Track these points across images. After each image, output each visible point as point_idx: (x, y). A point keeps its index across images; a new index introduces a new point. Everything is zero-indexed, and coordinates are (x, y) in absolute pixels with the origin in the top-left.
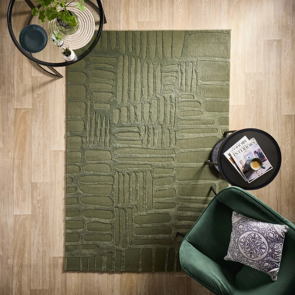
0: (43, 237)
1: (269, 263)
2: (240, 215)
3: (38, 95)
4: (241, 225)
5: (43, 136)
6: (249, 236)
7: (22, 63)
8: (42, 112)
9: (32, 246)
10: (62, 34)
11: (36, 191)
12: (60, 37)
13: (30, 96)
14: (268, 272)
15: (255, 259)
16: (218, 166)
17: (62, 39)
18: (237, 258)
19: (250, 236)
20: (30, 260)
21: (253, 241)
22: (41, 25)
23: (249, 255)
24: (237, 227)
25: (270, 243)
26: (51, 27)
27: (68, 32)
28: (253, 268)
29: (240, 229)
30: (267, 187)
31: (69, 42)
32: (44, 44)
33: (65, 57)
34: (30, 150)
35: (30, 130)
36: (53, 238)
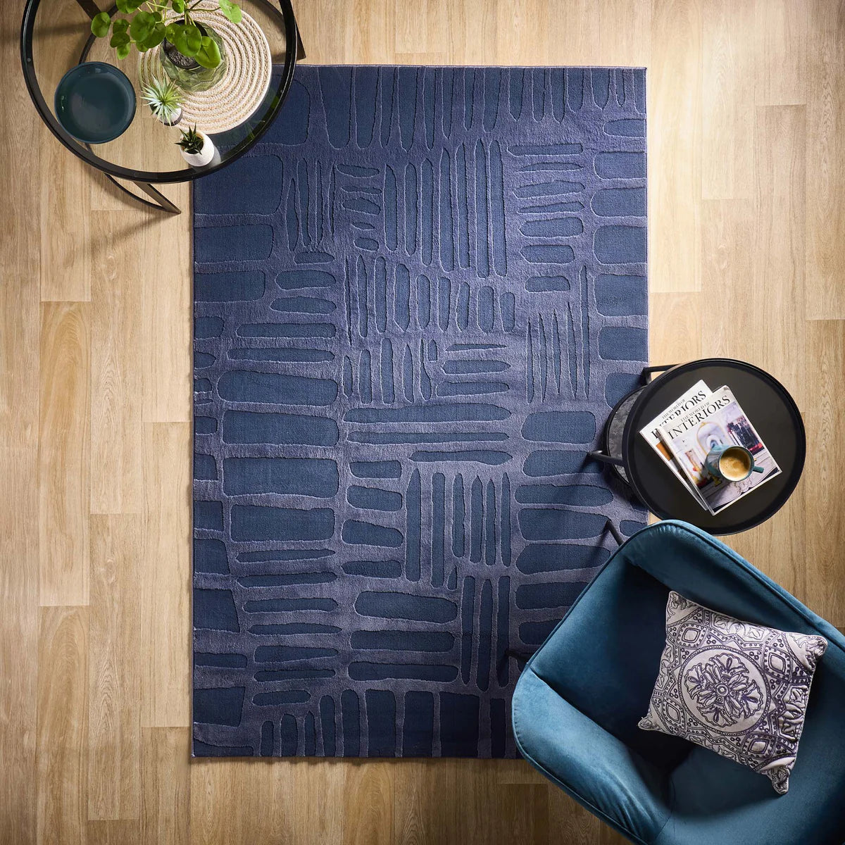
0: (123, 670)
1: (767, 742)
2: (690, 603)
3: (110, 263)
4: (690, 629)
5: (123, 381)
6: (714, 662)
7: (64, 172)
8: (121, 312)
9: (91, 697)
10: (179, 89)
11: (104, 540)
12: (172, 98)
13: (86, 267)
14: (764, 768)
15: (727, 729)
16: (623, 468)
17: (178, 104)
18: (676, 725)
19: (716, 662)
20: (87, 737)
21: (724, 677)
22: (117, 64)
23: (710, 716)
24: (679, 635)
25: (773, 683)
26: (146, 71)
27: (195, 83)
28: (720, 753)
29: (687, 641)
30: (764, 525)
31: (197, 111)
32: (126, 117)
33: (186, 155)
34: (86, 420)
35: (84, 363)
36: (152, 673)
